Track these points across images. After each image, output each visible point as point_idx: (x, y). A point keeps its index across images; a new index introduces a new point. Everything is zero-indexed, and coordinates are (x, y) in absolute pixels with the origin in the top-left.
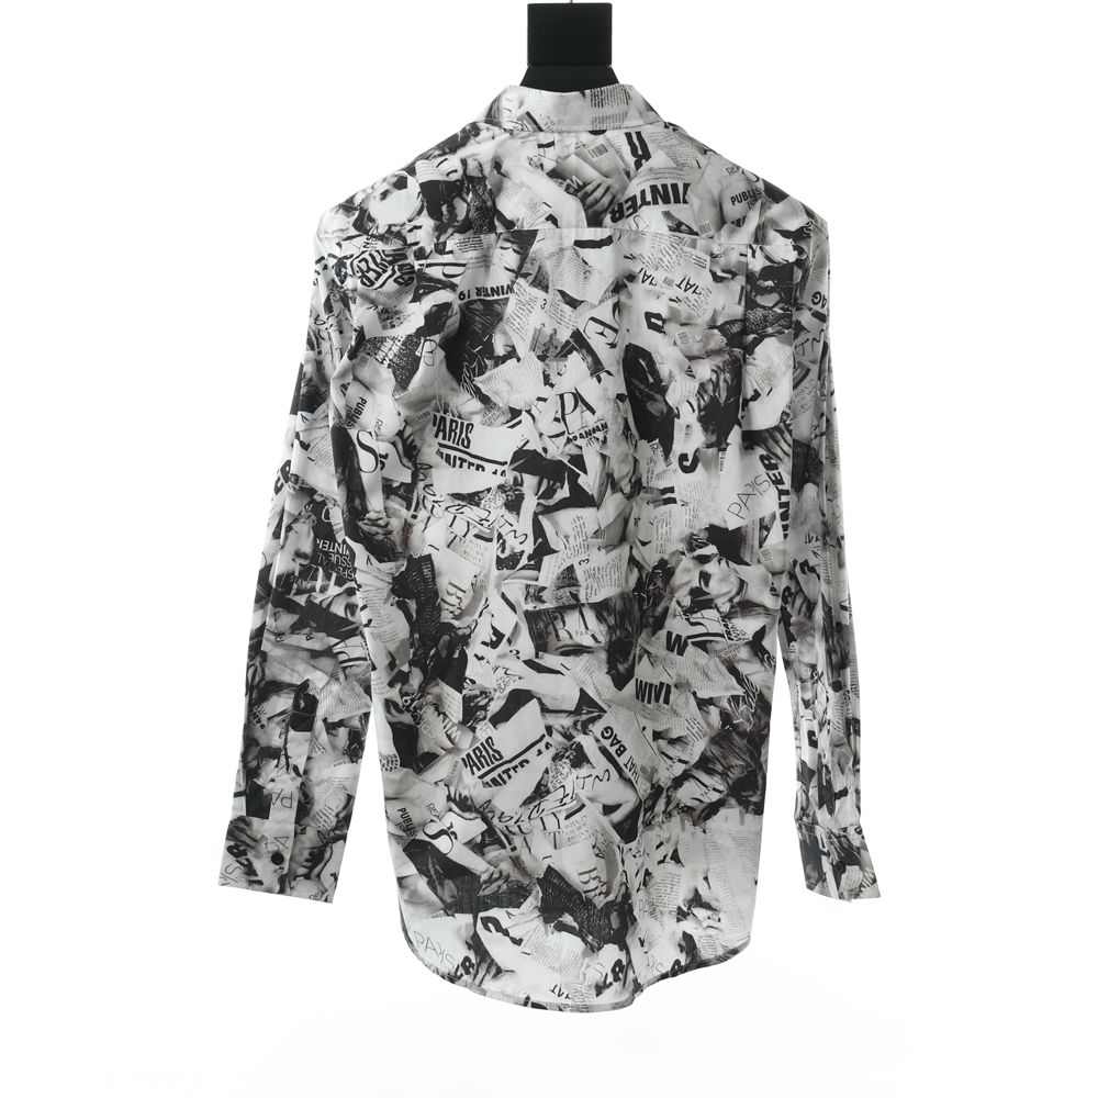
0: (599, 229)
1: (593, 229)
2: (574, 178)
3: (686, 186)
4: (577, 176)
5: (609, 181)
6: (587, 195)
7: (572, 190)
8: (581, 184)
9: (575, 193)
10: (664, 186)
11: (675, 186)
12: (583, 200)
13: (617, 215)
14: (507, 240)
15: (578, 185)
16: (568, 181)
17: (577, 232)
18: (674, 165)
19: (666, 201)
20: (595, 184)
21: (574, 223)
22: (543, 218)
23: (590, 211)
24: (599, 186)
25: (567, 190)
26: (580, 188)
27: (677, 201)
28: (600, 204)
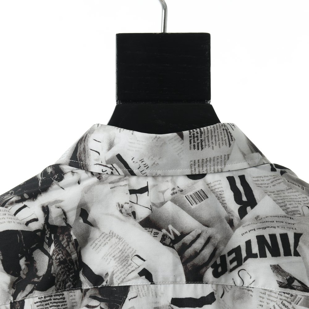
0: (199, 286)
1: (192, 285)
2: (170, 227)
3: (297, 237)
4: (174, 225)
5: (210, 231)
6: (186, 247)
7: (168, 241)
8: (178, 233)
9: (171, 244)
10: (273, 237)
11: (284, 237)
12: (181, 252)
13: (220, 270)
14: (94, 297)
15: (175, 235)
16: (164, 231)
17: (174, 289)
18: (283, 213)
19: (275, 253)
20: (193, 234)
21: (171, 279)
22: (136, 273)
23: (189, 265)
24: (199, 236)
25: (163, 241)
26: (177, 239)
27: (287, 253)
28: (200, 257)
